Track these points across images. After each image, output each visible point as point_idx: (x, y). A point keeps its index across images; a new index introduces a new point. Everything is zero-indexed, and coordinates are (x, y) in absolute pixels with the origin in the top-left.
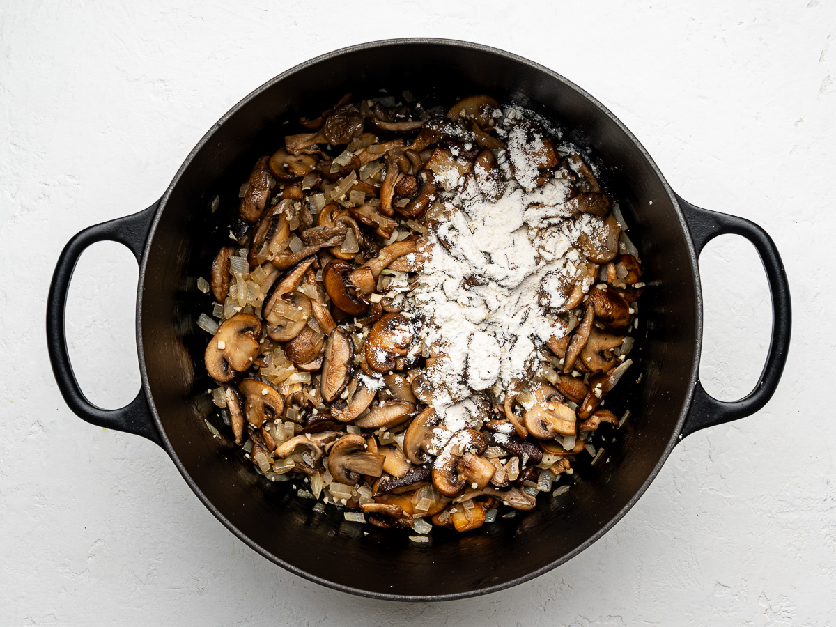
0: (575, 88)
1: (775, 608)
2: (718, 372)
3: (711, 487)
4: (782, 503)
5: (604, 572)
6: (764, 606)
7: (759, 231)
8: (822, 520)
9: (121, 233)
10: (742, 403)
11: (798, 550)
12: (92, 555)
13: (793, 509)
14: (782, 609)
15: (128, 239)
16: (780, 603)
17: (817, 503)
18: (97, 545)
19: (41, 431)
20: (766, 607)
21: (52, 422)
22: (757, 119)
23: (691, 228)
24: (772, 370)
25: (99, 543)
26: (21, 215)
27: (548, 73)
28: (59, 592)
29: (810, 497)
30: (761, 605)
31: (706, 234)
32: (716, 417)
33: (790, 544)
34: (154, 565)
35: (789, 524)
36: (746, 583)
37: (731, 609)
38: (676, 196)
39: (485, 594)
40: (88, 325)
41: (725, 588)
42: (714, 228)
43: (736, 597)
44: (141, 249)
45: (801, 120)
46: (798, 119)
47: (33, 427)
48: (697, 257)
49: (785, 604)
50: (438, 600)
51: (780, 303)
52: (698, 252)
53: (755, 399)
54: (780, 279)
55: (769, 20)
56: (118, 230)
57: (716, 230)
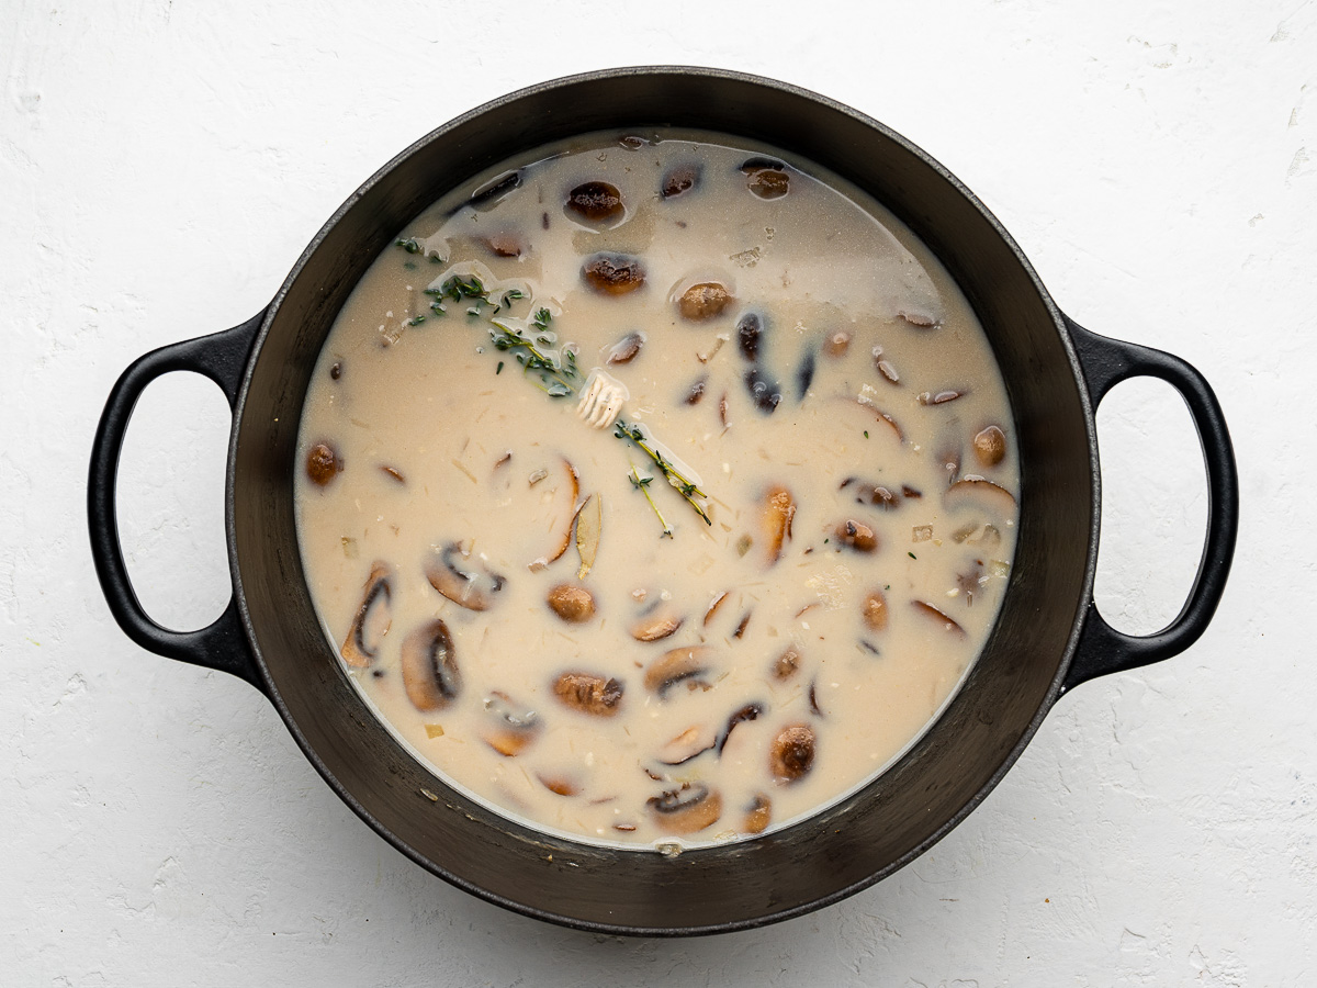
0: (909, 147)
1: (1215, 970)
2: (1129, 605)
3: (1117, 782)
4: (1226, 807)
5: (950, 912)
6: (1197, 967)
7: (1191, 373)
8: (1288, 834)
9: (204, 359)
10: (1159, 638)
11: (1250, 880)
12: (160, 882)
13: (1243, 817)
14: (1226, 971)
15: (216, 369)
16: (1223, 963)
17: (1281, 808)
18: (168, 865)
19: (83, 690)
20: (1201, 969)
21: (100, 676)
22: (1191, 214)
23: (1085, 366)
24: (1208, 588)
25: (171, 863)
26: (53, 356)
27: (869, 123)
28: (109, 939)
29: (1269, 799)
30: (1194, 965)
31: (1108, 377)
32: (1118, 659)
33: (1238, 870)
34: (256, 898)
35: (1237, 840)
36: (1169, 930)
37: (1146, 971)
38: (1063, 316)
39: (756, 927)
40: (156, 527)
41: (1136, 938)
42: (1120, 366)
43: (1154, 953)
44: (234, 387)
45: (1260, 216)
46: (1256, 214)
47: (70, 684)
48: (1094, 412)
49: (1230, 964)
50: (684, 935)
51: (1222, 485)
52: (1095, 403)
53: (1179, 632)
54: (1222, 447)
55: (1212, 61)
56: (200, 355)
57: (1124, 369)
